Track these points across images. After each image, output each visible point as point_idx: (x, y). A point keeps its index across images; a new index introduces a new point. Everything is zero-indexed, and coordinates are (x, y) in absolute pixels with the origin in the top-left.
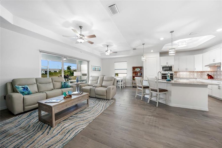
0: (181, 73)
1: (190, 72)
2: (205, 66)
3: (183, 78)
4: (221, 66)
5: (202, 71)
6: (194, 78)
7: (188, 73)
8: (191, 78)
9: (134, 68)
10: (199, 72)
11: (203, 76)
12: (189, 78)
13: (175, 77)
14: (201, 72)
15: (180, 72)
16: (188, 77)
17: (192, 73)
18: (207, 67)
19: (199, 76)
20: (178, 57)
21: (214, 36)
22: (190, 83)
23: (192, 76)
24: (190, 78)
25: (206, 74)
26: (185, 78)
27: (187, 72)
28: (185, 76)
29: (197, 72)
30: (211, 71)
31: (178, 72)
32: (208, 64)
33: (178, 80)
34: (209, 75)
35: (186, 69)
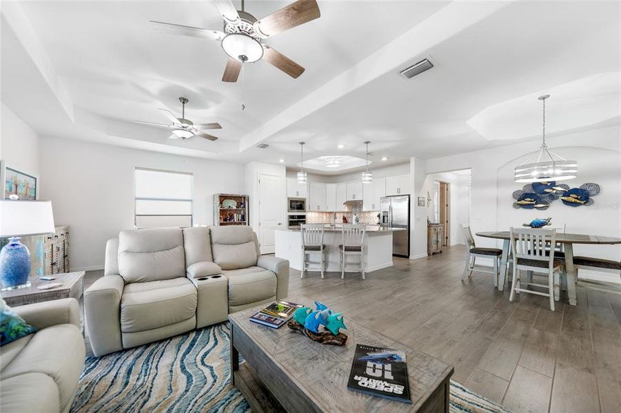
9: (223, 198)
35: (318, 207)
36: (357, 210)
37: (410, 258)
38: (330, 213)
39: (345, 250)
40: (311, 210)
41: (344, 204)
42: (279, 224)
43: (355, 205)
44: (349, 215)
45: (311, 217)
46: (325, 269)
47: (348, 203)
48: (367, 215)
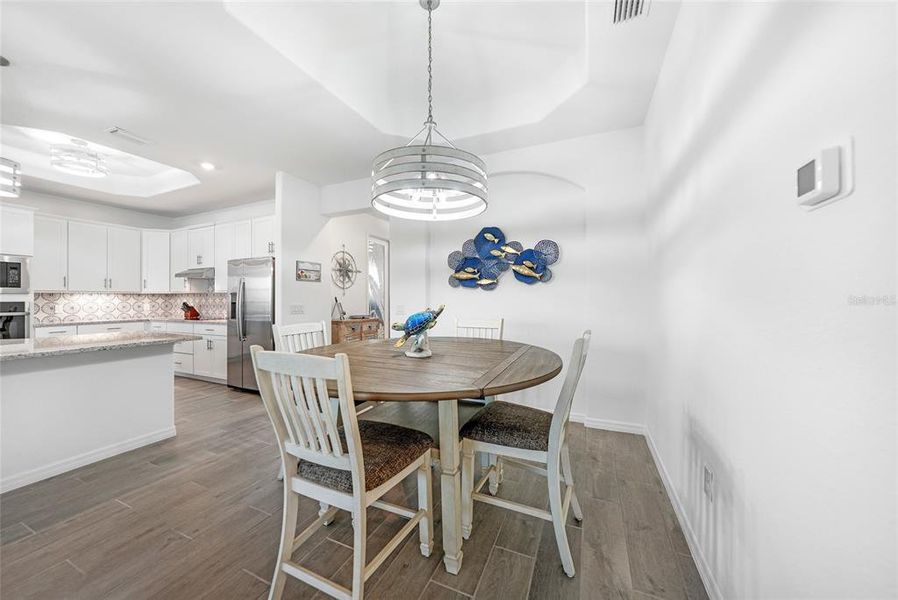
0: (79, 301)
1: (124, 295)
2: (177, 275)
3: (92, 323)
4: (213, 279)
5: (167, 291)
6: (141, 321)
7: (117, 301)
8: (129, 321)
10: (160, 295)
11: (172, 311)
12: (121, 322)
13: (45, 322)
14: (166, 295)
15: (75, 297)
16: (116, 315)
17: (132, 301)
18: (183, 278)
19: (160, 312)
20: (65, 222)
21: (197, 182)
22: (104, 345)
23: (132, 312)
24: (124, 322)
25: (180, 302)
26: (99, 323)
27: (112, 296)
28: (100, 314)
29: (153, 295)
30: (194, 294)
31: (62, 294)
32: (184, 269)
33: (62, 337)
34: (187, 306)
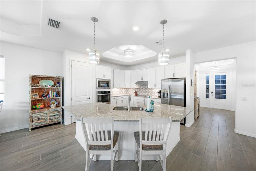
32: (136, 81)
34: (136, 91)
35: (119, 85)
36: (144, 87)
37: (186, 125)
38: (127, 88)
39: (143, 149)
40: (114, 87)
41: (136, 83)
42: (89, 98)
43: (143, 84)
44: (139, 90)
45: (114, 92)
46: (119, 157)
47: (138, 83)
48: (150, 91)
